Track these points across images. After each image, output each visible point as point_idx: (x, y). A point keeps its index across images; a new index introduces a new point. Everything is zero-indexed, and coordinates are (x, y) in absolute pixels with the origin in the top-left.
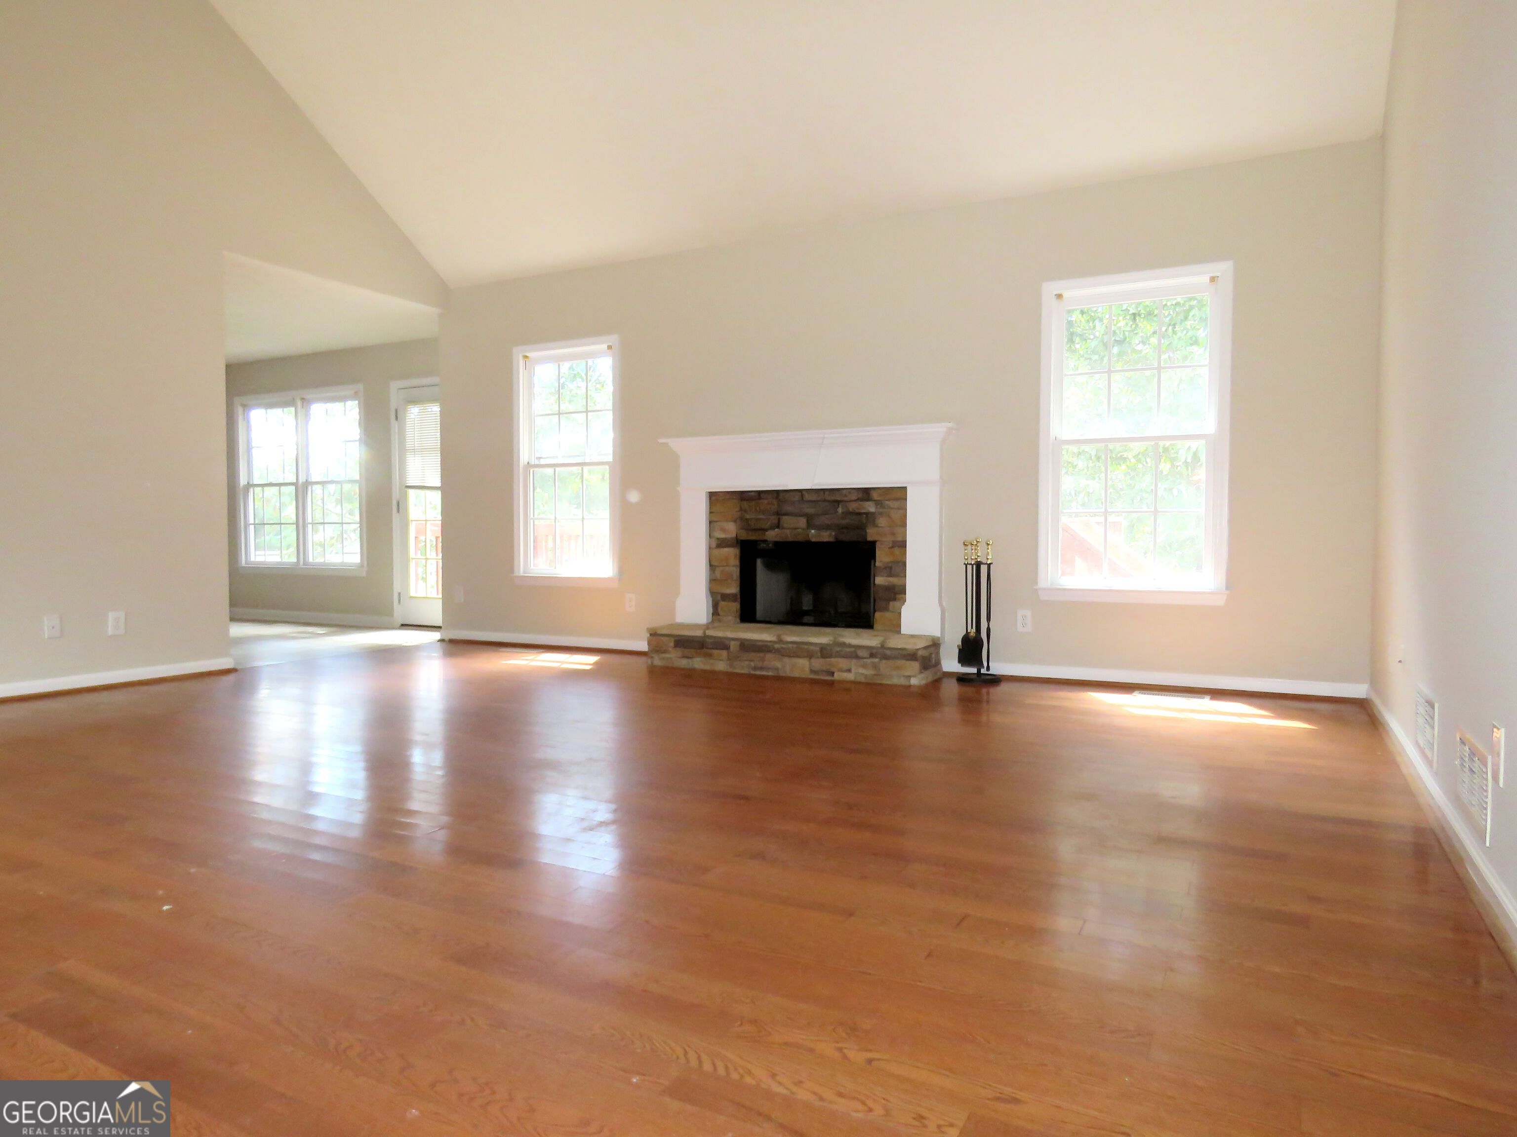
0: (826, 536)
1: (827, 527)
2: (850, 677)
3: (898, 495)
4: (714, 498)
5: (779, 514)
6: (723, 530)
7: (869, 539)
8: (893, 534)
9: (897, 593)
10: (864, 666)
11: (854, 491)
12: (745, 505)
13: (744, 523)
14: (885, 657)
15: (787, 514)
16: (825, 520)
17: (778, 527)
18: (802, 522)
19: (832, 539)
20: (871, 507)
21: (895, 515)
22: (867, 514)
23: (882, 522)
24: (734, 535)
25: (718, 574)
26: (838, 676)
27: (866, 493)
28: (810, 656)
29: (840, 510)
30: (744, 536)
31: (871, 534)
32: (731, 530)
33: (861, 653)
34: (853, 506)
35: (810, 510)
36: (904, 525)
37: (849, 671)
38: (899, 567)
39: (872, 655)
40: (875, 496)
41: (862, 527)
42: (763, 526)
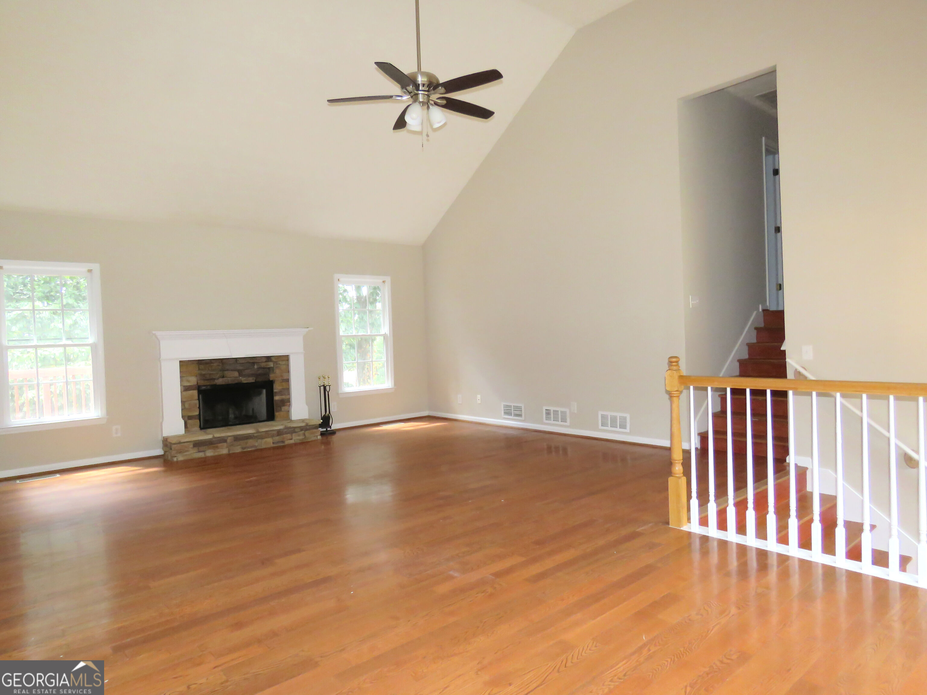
0: (251, 380)
1: (249, 376)
2: (292, 442)
3: (286, 358)
4: (183, 364)
5: (223, 370)
6: (188, 381)
7: (271, 379)
8: (282, 376)
9: (287, 402)
10: (299, 436)
11: (263, 358)
12: (202, 367)
13: (203, 377)
14: (307, 430)
15: (228, 370)
16: (247, 372)
17: (223, 377)
18: (236, 374)
19: (254, 381)
20: (271, 365)
21: (284, 367)
22: (269, 368)
23: (277, 371)
24: (195, 383)
25: (187, 406)
26: (287, 442)
27: (269, 359)
28: (272, 436)
29: (256, 367)
30: (202, 383)
31: (272, 377)
32: (193, 381)
33: (297, 430)
34: (263, 365)
35: (241, 368)
36: (288, 371)
37: (291, 439)
38: (287, 390)
39: (302, 430)
40: (273, 359)
41: (267, 374)
42: (214, 377)
